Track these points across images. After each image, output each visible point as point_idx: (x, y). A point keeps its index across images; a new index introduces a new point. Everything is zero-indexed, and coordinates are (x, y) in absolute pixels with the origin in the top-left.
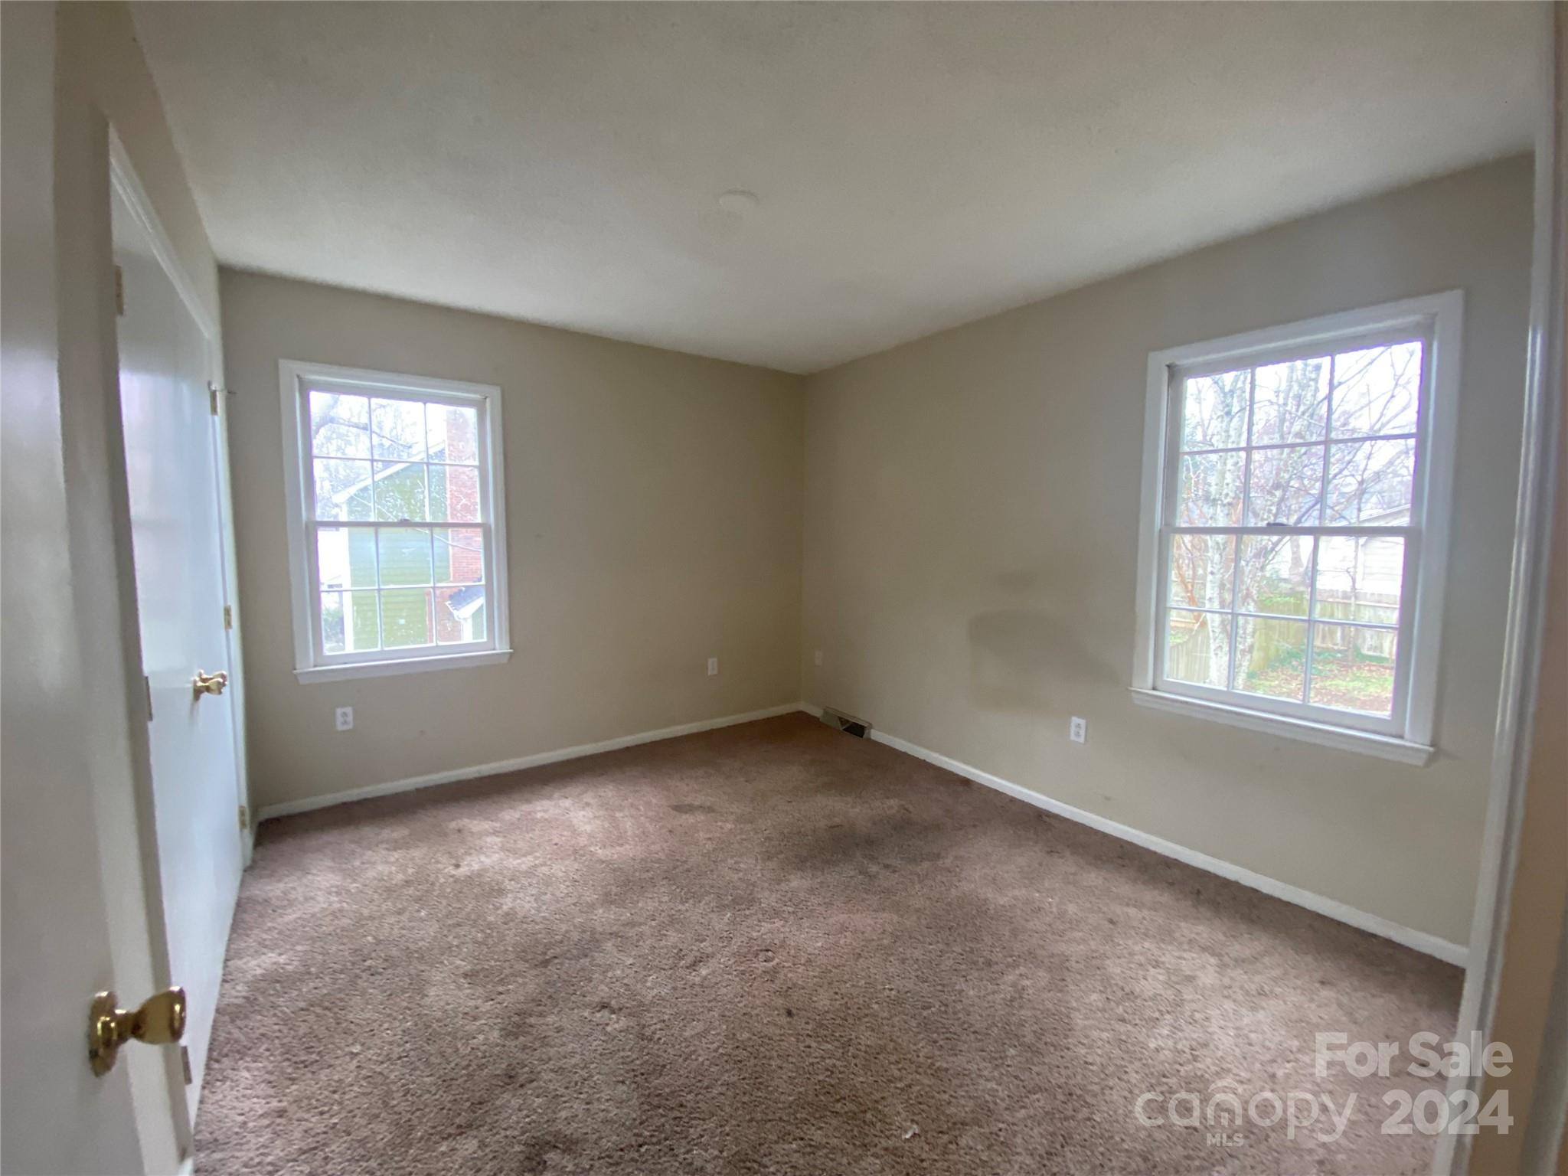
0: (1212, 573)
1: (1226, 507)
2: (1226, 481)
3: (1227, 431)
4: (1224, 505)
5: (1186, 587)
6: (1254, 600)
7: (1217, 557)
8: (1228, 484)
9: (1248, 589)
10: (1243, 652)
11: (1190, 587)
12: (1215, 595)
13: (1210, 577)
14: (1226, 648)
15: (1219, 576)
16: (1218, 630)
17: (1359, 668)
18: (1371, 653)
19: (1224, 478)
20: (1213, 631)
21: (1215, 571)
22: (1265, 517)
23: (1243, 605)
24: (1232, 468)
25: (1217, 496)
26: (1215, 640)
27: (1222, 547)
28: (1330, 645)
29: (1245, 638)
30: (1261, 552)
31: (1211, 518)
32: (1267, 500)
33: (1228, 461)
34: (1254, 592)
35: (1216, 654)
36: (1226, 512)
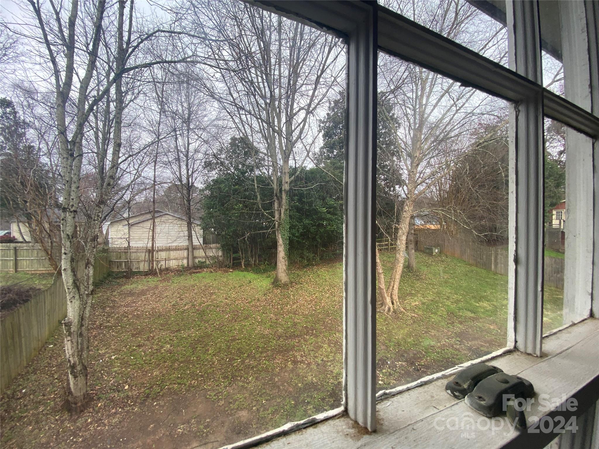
0: (65, 254)
1: (73, 213)
2: (71, 197)
3: (71, 166)
4: (71, 212)
5: (48, 253)
6: (92, 265)
7: (68, 244)
8: (73, 199)
9: (88, 259)
10: (88, 295)
11: (50, 253)
12: (68, 267)
13: (63, 256)
14: (77, 297)
15: (70, 255)
16: (71, 287)
17: (133, 278)
18: (136, 270)
19: (70, 195)
20: (68, 289)
21: (66, 252)
22: (96, 219)
23: (86, 268)
24: (75, 190)
25: (66, 206)
26: (70, 293)
27: (71, 237)
28: (121, 270)
29: (89, 287)
30: (95, 238)
31: (63, 220)
32: (96, 210)
33: (73, 185)
34: (92, 261)
35: (71, 302)
36: (73, 216)
